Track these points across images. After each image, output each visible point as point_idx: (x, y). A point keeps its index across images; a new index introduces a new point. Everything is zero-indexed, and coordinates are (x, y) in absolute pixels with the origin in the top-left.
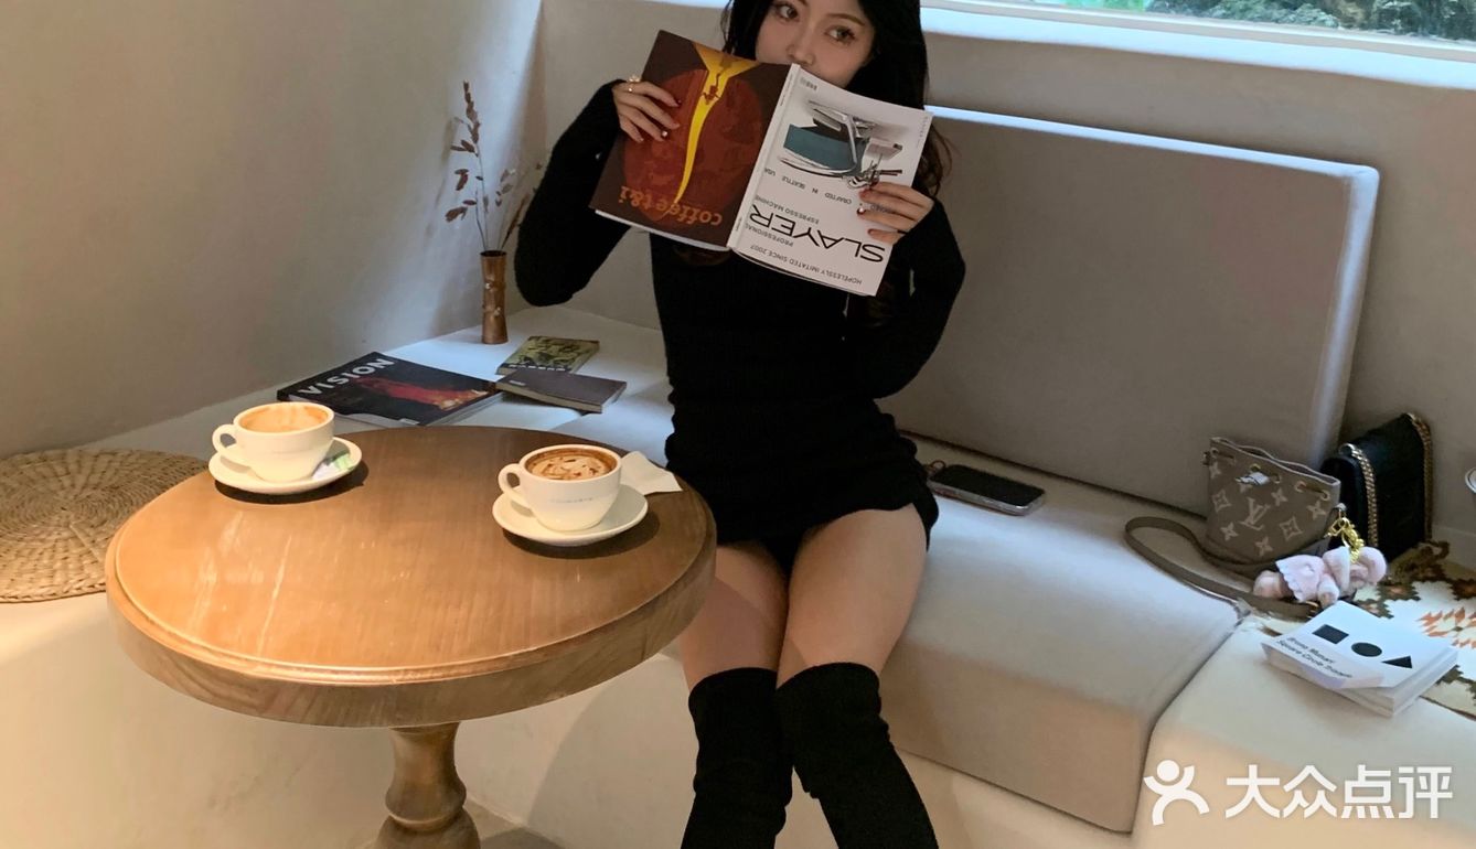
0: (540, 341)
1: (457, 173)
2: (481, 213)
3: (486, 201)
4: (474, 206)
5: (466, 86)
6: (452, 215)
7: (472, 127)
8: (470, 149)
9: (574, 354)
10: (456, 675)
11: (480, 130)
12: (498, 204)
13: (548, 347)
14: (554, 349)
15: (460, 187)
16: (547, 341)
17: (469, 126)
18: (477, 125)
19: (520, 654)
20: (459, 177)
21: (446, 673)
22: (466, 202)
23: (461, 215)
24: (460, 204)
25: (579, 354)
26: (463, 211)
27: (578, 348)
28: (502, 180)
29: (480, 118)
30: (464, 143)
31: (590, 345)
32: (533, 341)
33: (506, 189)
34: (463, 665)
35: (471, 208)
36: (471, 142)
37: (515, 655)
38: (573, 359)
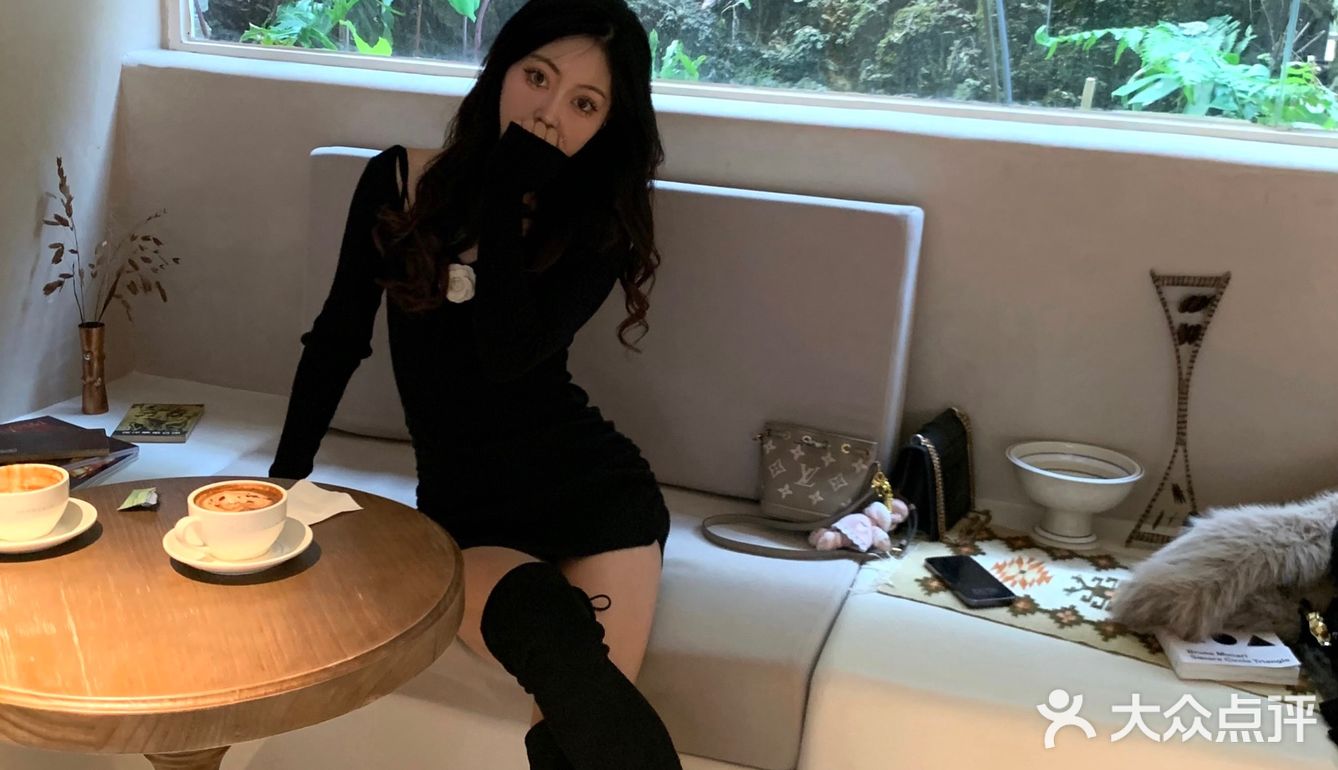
0: (144, 408)
1: (51, 246)
2: (78, 285)
3: (81, 273)
4: (71, 280)
5: (59, 161)
6: (49, 289)
7: (65, 201)
8: (64, 223)
9: (184, 418)
10: (288, 689)
11: (74, 203)
12: (94, 276)
13: (155, 413)
14: (162, 415)
15: (56, 261)
16: (151, 408)
17: (61, 201)
18: (71, 199)
19: (341, 664)
20: (54, 250)
21: (279, 688)
22: (63, 276)
23: (58, 289)
24: (57, 278)
25: (189, 418)
26: (60, 284)
27: (185, 412)
28: (95, 253)
29: (73, 193)
30: (57, 217)
31: (197, 410)
32: (138, 409)
33: (100, 262)
34: (292, 679)
35: (68, 282)
36: (64, 216)
37: (336, 666)
38: (186, 423)
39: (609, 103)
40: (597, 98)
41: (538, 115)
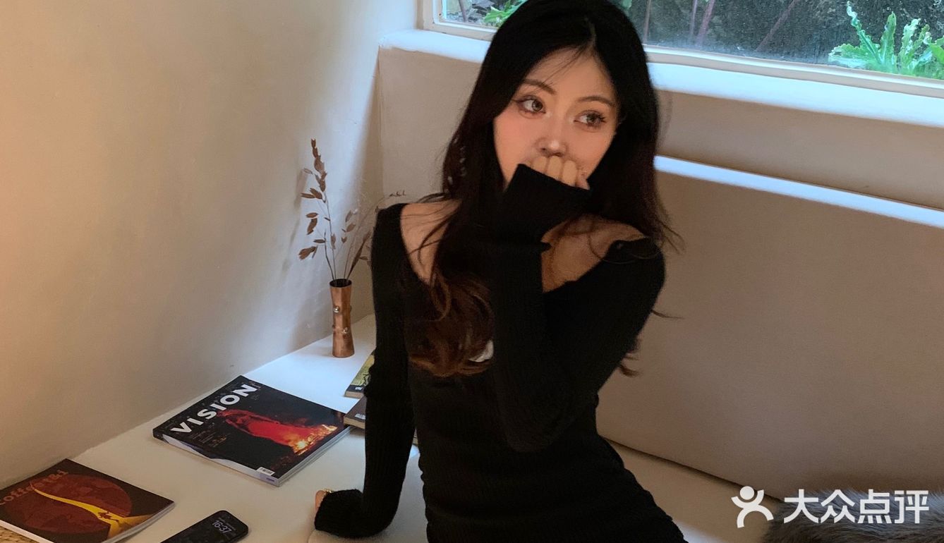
1: (309, 216)
2: (329, 250)
3: (333, 239)
4: (323, 244)
5: (314, 143)
6: (304, 254)
7: (320, 177)
8: (319, 196)
11: (326, 179)
12: (344, 240)
15: (310, 230)
17: (317, 177)
18: (324, 175)
20: (309, 220)
22: (316, 241)
23: (312, 254)
24: (312, 244)
26: (314, 249)
28: (346, 220)
29: (326, 169)
30: (313, 191)
33: (350, 228)
35: (320, 246)
36: (319, 190)
39: (616, 110)
40: (602, 108)
41: (541, 145)
